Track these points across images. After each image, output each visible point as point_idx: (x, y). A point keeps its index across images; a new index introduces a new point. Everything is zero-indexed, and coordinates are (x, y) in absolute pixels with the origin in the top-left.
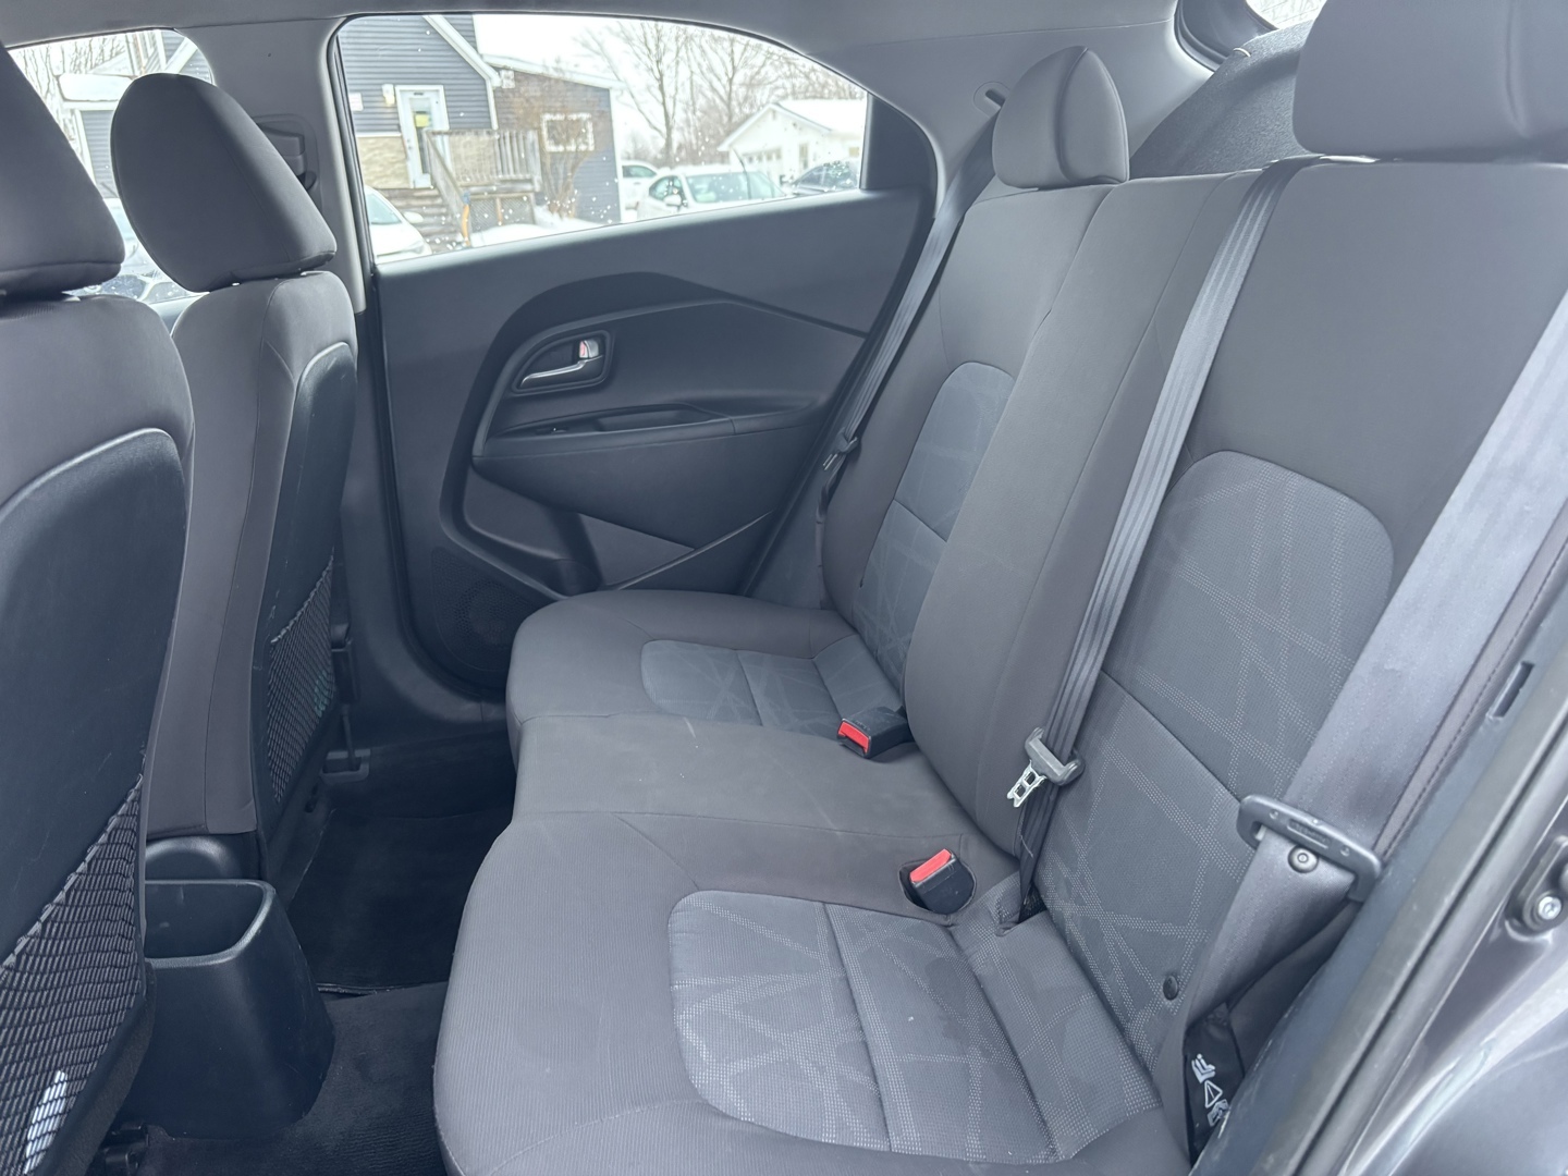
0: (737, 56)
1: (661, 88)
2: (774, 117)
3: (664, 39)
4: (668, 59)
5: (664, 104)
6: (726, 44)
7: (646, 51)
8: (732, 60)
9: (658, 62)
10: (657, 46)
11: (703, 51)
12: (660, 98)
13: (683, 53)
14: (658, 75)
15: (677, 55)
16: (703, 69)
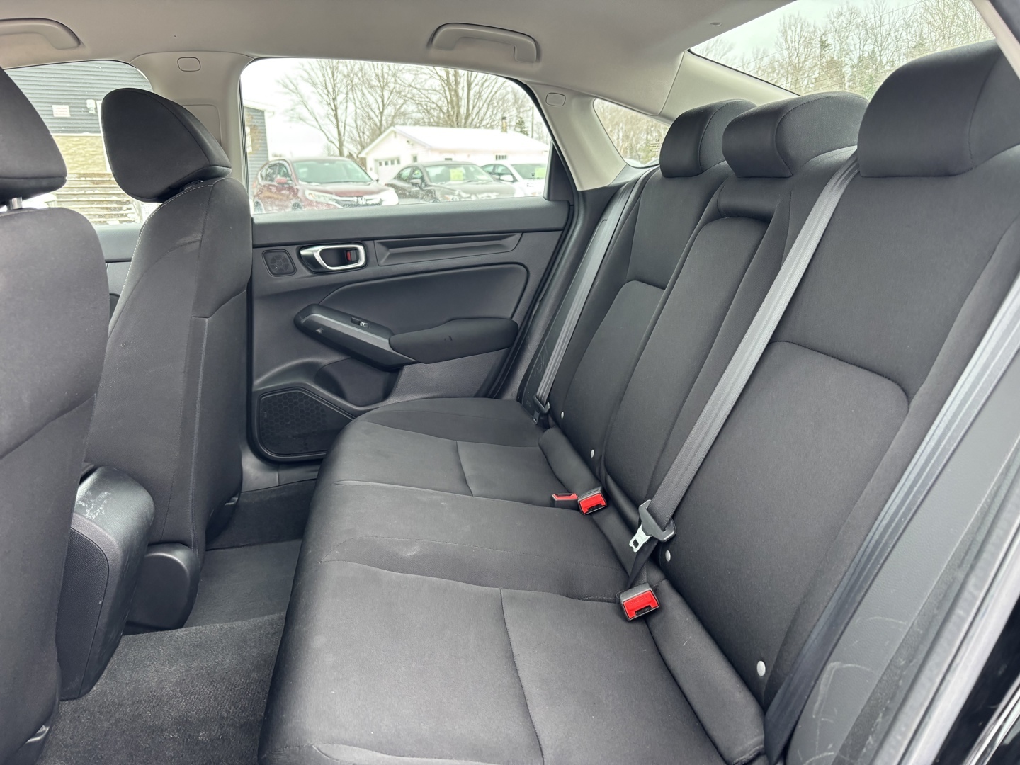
0: (386, 99)
1: (336, 116)
3: (339, 85)
4: (341, 98)
5: (338, 127)
6: (379, 91)
7: (326, 91)
8: (383, 101)
9: (334, 99)
10: (334, 91)
11: (363, 93)
12: (335, 122)
13: (350, 95)
14: (334, 108)
15: (347, 96)
16: (363, 105)
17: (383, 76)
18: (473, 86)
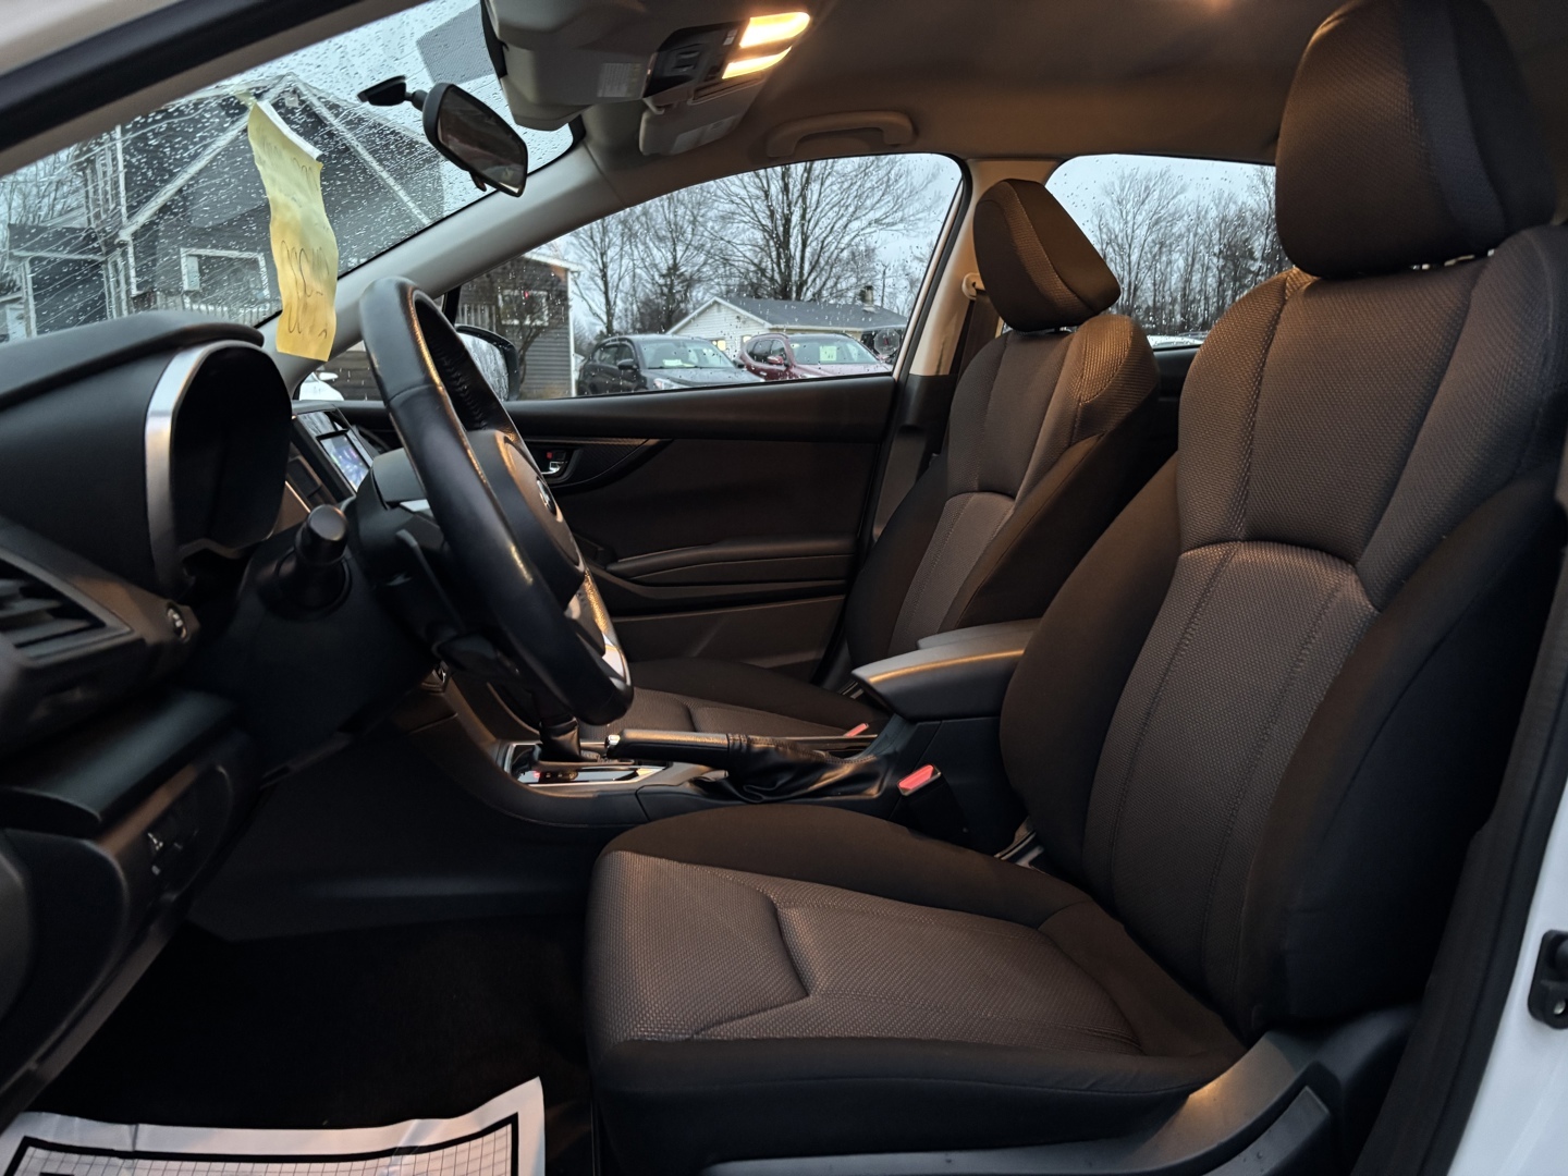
0: (679, 254)
1: (604, 277)
2: (719, 311)
3: (611, 235)
4: (610, 253)
5: (606, 293)
6: (669, 244)
7: (591, 243)
8: (675, 258)
9: (602, 255)
10: (602, 240)
11: (648, 247)
12: (602, 287)
13: (627, 248)
14: (601, 266)
15: (621, 249)
16: (647, 264)
17: (676, 224)
18: (809, 242)
